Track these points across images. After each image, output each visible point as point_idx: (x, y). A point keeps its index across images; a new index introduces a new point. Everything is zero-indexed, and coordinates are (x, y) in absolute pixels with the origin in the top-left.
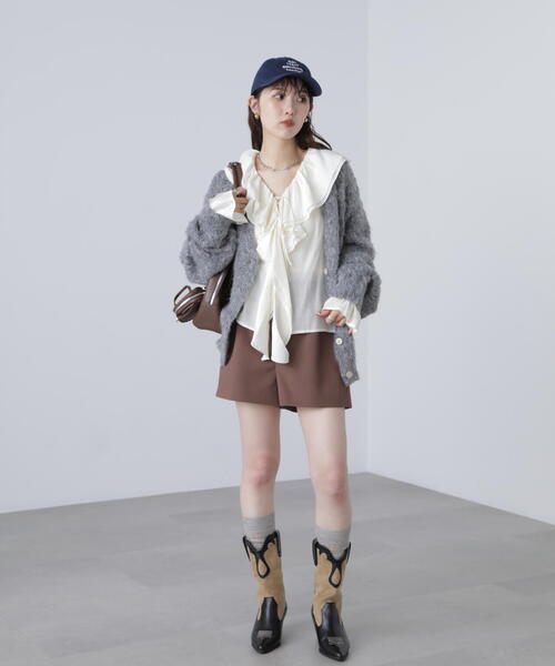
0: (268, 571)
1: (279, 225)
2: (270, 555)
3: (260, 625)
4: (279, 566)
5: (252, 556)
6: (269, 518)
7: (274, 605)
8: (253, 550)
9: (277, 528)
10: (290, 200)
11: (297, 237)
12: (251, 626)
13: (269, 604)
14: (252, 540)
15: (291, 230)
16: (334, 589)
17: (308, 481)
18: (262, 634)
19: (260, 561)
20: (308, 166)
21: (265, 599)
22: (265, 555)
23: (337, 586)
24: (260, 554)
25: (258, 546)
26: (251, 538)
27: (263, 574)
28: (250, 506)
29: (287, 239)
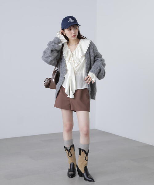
0: (72, 155)
1: (73, 60)
2: (72, 151)
3: (70, 170)
4: (74, 154)
5: (67, 151)
6: (71, 141)
7: (74, 165)
8: (67, 150)
9: (73, 144)
10: (75, 53)
11: (78, 63)
12: (67, 170)
13: (72, 164)
14: (66, 147)
15: (76, 61)
16: (86, 161)
17: (79, 131)
18: (70, 173)
19: (69, 153)
20: (81, 44)
21: (71, 163)
22: (70, 151)
23: (87, 160)
24: (69, 151)
25: (69, 148)
26: (66, 146)
27: (70, 156)
28: (66, 137)
29: (75, 64)
